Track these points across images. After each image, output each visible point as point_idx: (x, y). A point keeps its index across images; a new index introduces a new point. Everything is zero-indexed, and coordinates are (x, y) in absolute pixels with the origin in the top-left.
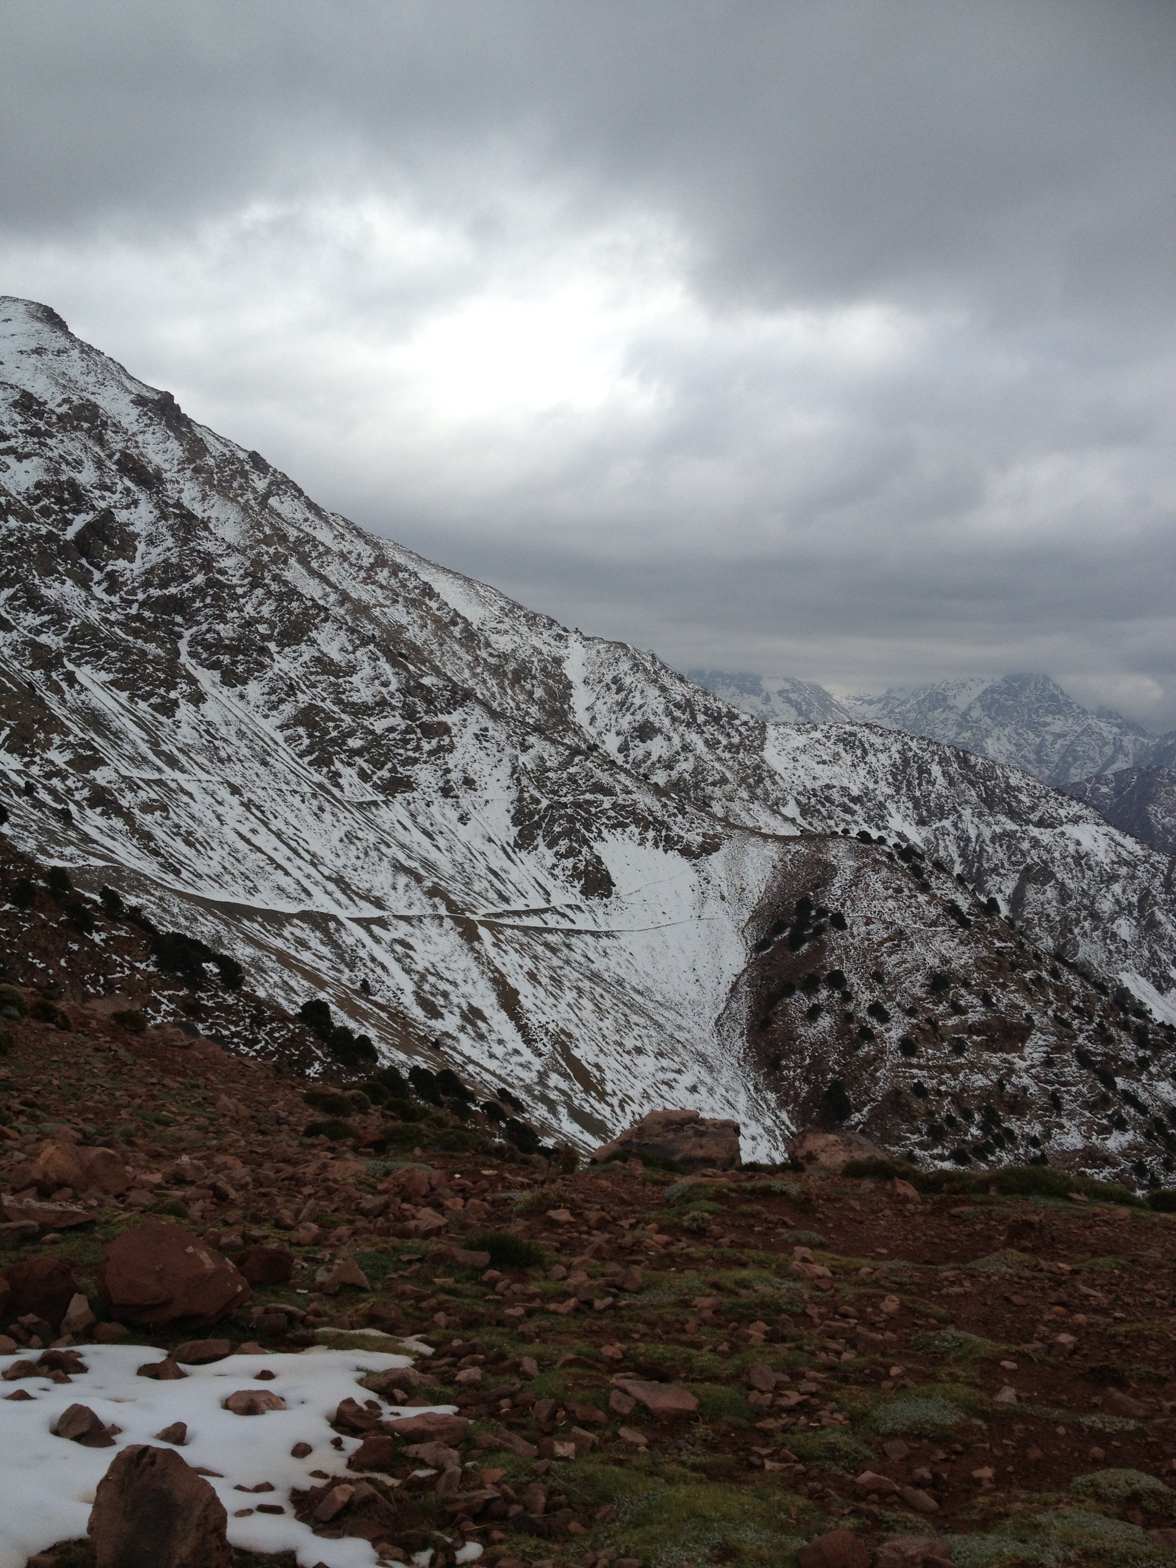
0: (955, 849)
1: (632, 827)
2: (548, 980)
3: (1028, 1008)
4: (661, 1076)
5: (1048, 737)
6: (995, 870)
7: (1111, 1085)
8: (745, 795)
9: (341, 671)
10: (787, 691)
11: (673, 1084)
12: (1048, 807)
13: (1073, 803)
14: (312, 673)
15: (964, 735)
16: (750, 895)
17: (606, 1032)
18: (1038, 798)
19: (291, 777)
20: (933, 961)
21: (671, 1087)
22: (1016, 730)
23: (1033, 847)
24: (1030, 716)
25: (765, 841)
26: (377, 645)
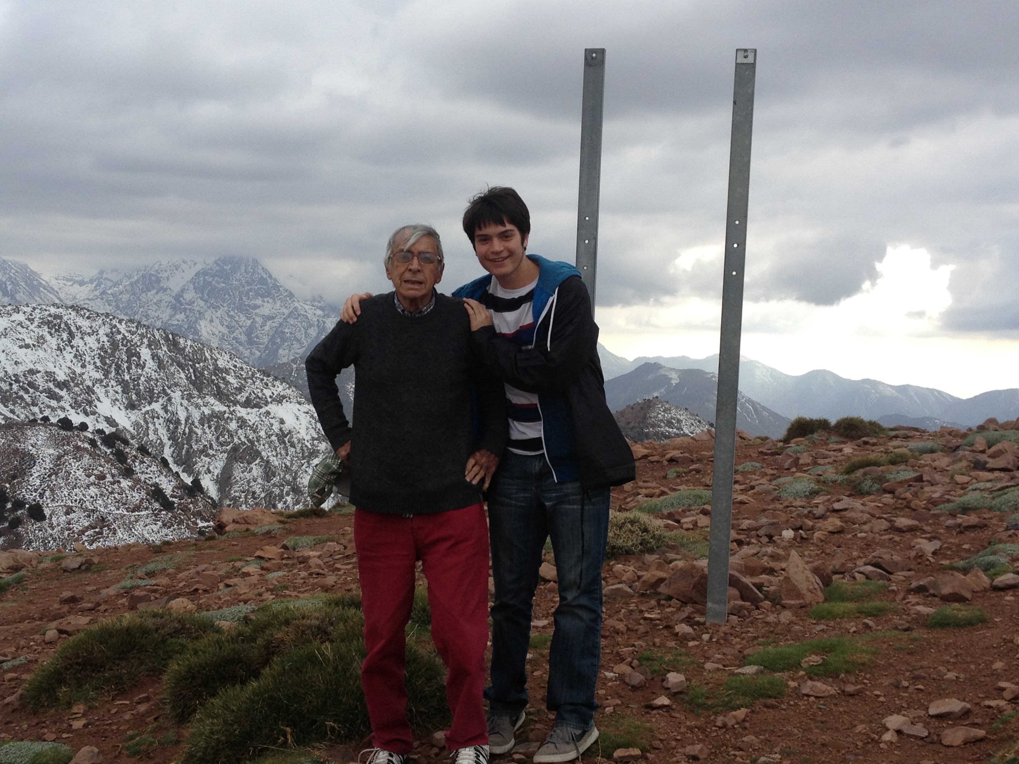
0: (165, 432)
5: (257, 319)
6: (203, 452)
12: (254, 388)
13: (277, 383)
15: (177, 317)
18: (245, 379)
22: (227, 312)
23: (240, 427)
24: (241, 299)
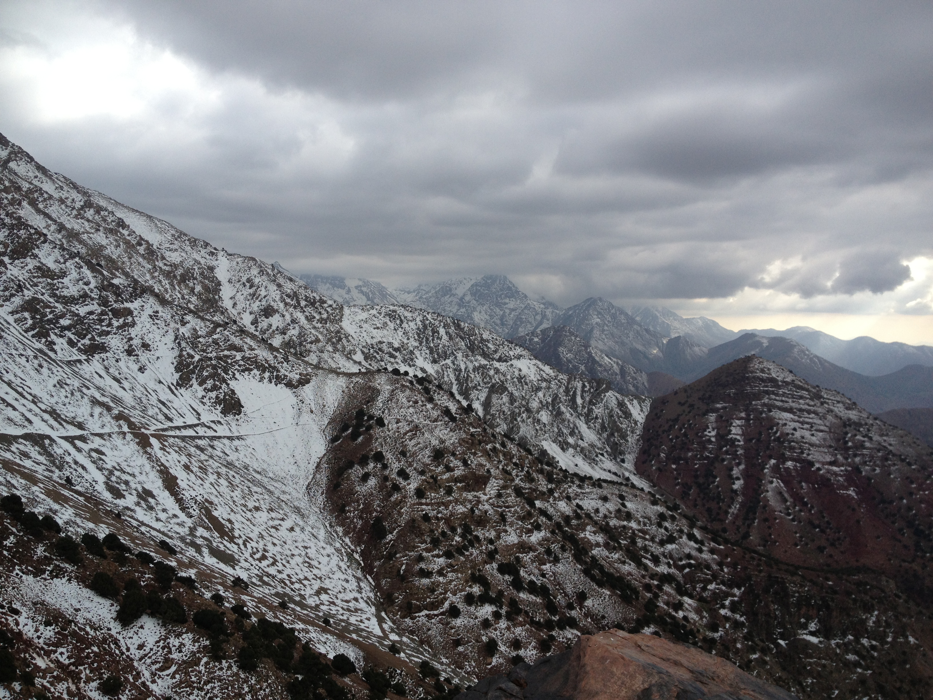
0: (453, 376)
1: (255, 371)
2: (197, 469)
3: (488, 466)
4: (271, 523)
5: (506, 311)
6: (475, 387)
7: (533, 505)
8: (330, 349)
9: (55, 275)
10: (360, 286)
11: (279, 527)
12: (503, 351)
13: (517, 348)
14: (34, 277)
15: (461, 310)
16: (328, 409)
17: (235, 499)
18: (498, 346)
19: (19, 345)
20: (435, 442)
21: (277, 529)
22: (489, 307)
23: (496, 373)
24: (497, 299)
25: (338, 376)
26: (81, 258)
